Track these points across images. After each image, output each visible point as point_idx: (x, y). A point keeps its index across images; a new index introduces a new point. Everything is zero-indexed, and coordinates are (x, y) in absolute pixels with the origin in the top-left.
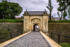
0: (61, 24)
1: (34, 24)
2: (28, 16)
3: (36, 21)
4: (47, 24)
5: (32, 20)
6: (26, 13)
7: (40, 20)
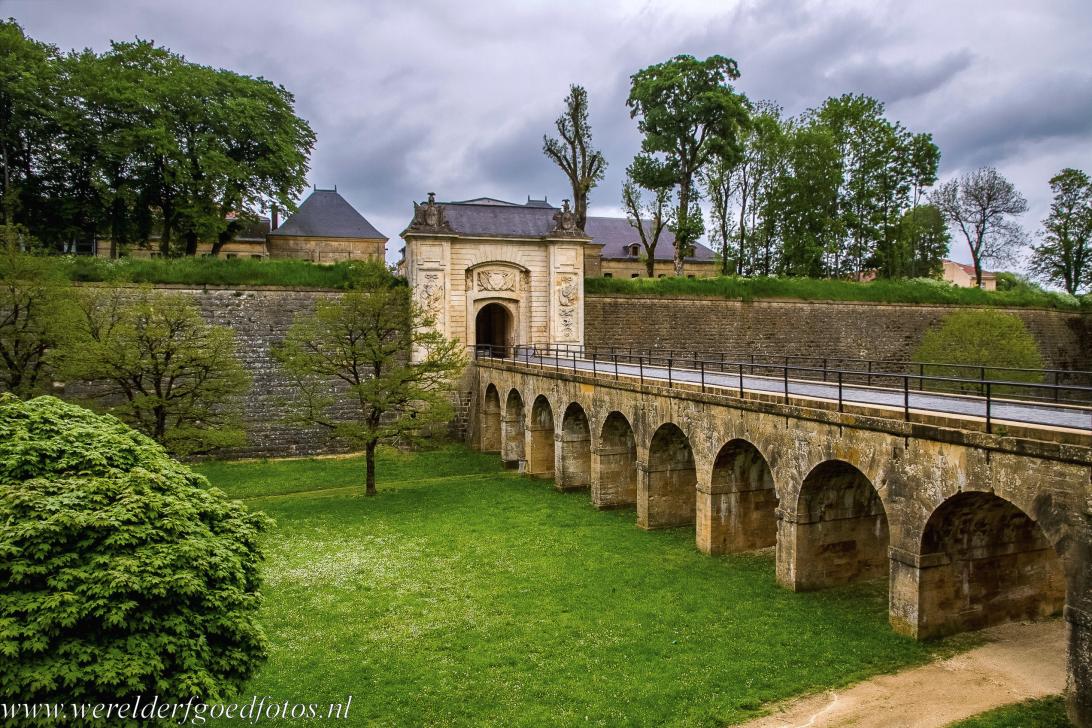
0: (666, 307)
1: (481, 306)
2: (447, 246)
3: (497, 279)
4: (580, 306)
5: (469, 271)
6: (433, 221)
7: (527, 273)
